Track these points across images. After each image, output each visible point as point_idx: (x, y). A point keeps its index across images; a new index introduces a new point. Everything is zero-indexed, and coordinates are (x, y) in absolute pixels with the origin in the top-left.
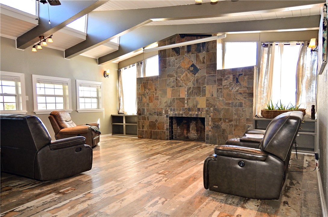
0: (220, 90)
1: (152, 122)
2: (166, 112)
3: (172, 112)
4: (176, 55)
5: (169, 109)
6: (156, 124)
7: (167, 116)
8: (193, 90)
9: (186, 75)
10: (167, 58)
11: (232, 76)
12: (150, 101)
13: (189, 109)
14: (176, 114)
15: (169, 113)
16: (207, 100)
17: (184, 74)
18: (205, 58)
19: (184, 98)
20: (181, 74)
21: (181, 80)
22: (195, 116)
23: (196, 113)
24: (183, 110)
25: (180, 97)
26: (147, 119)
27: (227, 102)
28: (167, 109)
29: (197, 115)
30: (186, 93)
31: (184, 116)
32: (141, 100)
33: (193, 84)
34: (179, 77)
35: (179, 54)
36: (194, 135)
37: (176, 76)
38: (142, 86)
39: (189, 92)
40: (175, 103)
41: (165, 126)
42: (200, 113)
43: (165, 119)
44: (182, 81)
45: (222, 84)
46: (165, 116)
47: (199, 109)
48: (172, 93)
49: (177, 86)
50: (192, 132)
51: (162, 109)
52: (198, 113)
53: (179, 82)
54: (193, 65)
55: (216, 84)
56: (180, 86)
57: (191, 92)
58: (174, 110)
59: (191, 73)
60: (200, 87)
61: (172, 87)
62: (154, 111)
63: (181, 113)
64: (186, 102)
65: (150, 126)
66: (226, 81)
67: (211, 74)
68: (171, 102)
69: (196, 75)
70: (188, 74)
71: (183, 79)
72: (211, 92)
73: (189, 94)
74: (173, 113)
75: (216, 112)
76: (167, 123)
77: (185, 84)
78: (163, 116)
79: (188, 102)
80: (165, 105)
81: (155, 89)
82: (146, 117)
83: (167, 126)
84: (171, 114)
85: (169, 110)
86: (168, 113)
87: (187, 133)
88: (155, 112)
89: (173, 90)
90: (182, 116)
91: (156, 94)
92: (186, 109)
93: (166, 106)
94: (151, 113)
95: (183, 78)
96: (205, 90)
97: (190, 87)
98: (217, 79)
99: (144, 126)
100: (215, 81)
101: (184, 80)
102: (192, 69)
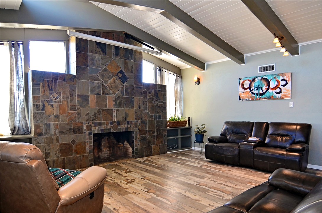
0: (145, 103)
1: (65, 144)
2: (89, 127)
3: (97, 127)
4: (102, 53)
5: (93, 123)
6: (72, 146)
7: (90, 134)
8: (122, 100)
9: (114, 81)
10: (89, 54)
11: (154, 91)
12: (61, 112)
13: (118, 123)
14: (103, 129)
15: (93, 128)
16: (136, 112)
17: (112, 80)
18: (133, 68)
19: (112, 110)
20: (108, 80)
21: (108, 86)
22: (124, 130)
23: (126, 127)
24: (111, 123)
25: (108, 108)
26: (55, 141)
27: (151, 114)
28: (90, 124)
29: (127, 129)
30: (115, 103)
31: (112, 131)
32: (43, 109)
33: (122, 94)
34: (106, 82)
35: (106, 54)
36: (106, 153)
37: (102, 80)
38: (44, 86)
39: (118, 102)
40: (102, 115)
41: (87, 147)
42: (129, 126)
43: (87, 137)
44: (110, 88)
45: (147, 97)
46: (87, 133)
47: (128, 123)
48: (97, 102)
49: (103, 94)
50: (104, 150)
51: (82, 123)
52: (127, 126)
53: (106, 88)
54: (121, 72)
55: (142, 96)
56: (107, 94)
57: (119, 102)
58: (100, 124)
59: (119, 81)
60: (129, 98)
61: (97, 94)
62: (68, 127)
63: (109, 127)
64: (114, 114)
65: (61, 151)
66: (150, 95)
67: (138, 85)
68: (95, 114)
69: (125, 84)
70: (116, 81)
71: (110, 86)
72: (139, 103)
73: (118, 105)
74: (99, 128)
75: (142, 124)
76: (90, 143)
77: (113, 92)
78: (84, 134)
79: (116, 114)
80: (87, 117)
81: (70, 94)
82: (54, 137)
83: (89, 146)
84: (96, 130)
85: (93, 125)
86: (91, 130)
87: (98, 152)
88: (71, 129)
89: (97, 98)
90: (110, 132)
91: (71, 101)
92: (115, 122)
93: (88, 120)
94: (64, 131)
95: (110, 84)
96: (133, 101)
97: (119, 97)
98: (143, 91)
99: (49, 153)
100: (142, 93)
101: (112, 87)
102: (120, 75)
